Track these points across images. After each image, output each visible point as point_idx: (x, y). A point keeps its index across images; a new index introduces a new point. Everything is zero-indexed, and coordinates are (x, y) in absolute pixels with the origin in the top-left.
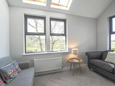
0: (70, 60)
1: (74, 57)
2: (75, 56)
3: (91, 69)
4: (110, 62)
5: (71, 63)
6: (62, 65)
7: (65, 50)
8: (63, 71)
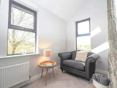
0: (41, 64)
1: (46, 61)
2: (48, 59)
3: (64, 71)
4: (79, 60)
5: (42, 68)
6: (29, 74)
7: (34, 52)
8: (31, 83)
